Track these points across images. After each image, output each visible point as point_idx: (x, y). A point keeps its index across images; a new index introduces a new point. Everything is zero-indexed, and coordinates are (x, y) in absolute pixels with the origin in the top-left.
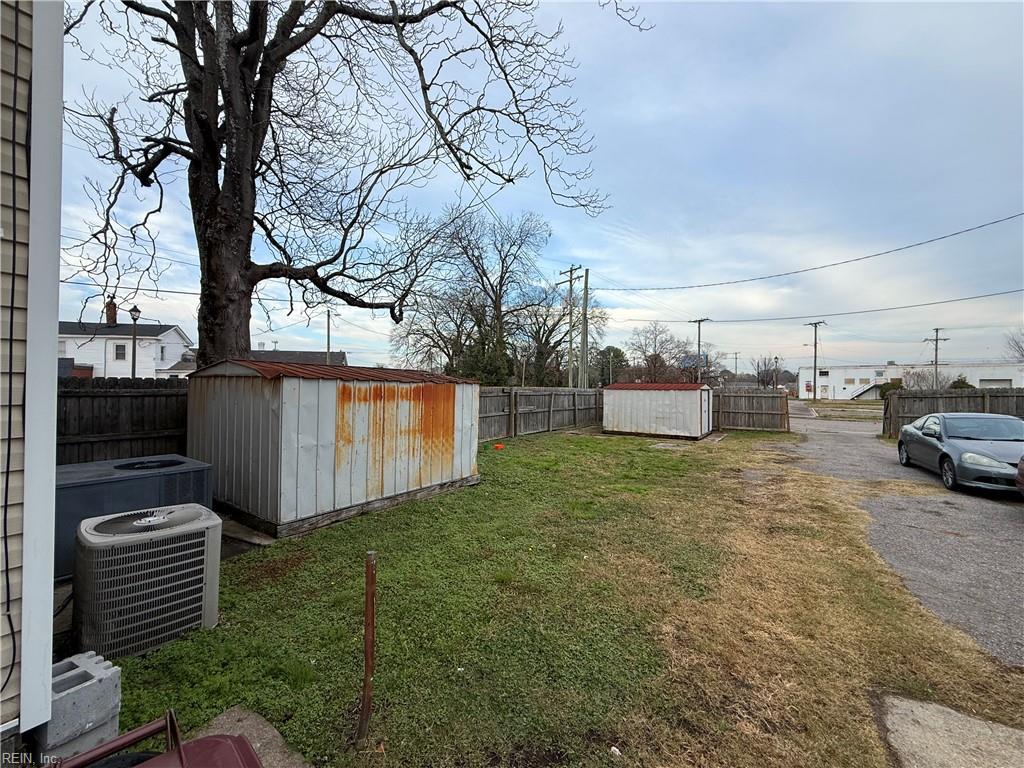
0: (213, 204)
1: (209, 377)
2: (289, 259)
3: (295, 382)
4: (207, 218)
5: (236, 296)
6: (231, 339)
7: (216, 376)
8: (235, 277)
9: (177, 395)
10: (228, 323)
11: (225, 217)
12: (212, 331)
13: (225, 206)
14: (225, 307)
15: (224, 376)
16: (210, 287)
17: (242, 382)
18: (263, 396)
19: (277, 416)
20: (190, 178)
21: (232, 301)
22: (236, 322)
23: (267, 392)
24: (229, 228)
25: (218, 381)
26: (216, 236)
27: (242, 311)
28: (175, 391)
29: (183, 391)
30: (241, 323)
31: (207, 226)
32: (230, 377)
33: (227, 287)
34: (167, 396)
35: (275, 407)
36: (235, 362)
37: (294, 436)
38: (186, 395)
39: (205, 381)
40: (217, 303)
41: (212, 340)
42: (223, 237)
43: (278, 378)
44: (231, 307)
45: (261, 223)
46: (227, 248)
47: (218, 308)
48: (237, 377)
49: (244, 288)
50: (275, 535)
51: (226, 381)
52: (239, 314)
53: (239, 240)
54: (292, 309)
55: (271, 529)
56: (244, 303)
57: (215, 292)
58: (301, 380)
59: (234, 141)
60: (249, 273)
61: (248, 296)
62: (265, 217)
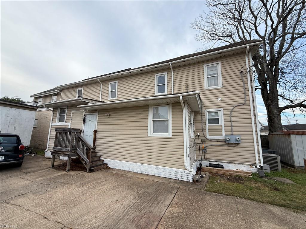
0: (268, 97)
1: (273, 134)
3: (294, 135)
4: (267, 100)
5: (276, 116)
6: (277, 126)
7: (274, 134)
8: (275, 111)
9: (266, 138)
10: (275, 122)
11: (271, 99)
12: (271, 124)
13: (270, 97)
14: (274, 119)
15: (276, 134)
16: (269, 115)
17: (281, 135)
18: (286, 138)
19: (290, 142)
20: (261, 93)
21: (275, 117)
22: (277, 121)
23: (287, 137)
24: (272, 102)
25: (275, 135)
26: (269, 104)
27: (279, 119)
28: (265, 137)
29: (267, 137)
30: (279, 122)
31: (267, 102)
32: (278, 134)
33: (274, 114)
34: (264, 138)
35: (289, 140)
36: (279, 131)
37: (296, 147)
38: (268, 138)
39: (272, 135)
40: (272, 118)
41: (272, 126)
42: (271, 103)
43: (289, 134)
44: (275, 118)
45: (281, 96)
46: (272, 106)
47: (272, 119)
48: (279, 134)
49: (278, 113)
50: (294, 168)
51: (277, 135)
52: (278, 120)
53: (275, 103)
54: (295, 115)
55: (293, 166)
56: (279, 117)
57: (271, 116)
58: (296, 135)
59: (271, 83)
60: (279, 110)
61: (279, 115)
62: (281, 94)
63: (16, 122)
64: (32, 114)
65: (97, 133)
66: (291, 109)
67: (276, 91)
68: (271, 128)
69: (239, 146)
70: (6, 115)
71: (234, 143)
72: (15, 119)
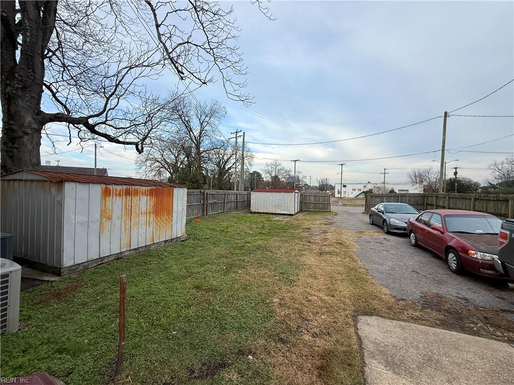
1: (10, 180)
2: (69, 112)
3: (73, 185)
5: (29, 131)
6: (26, 158)
7: (14, 180)
8: (29, 119)
10: (23, 147)
11: (20, 81)
12: (11, 152)
13: (21, 74)
14: (21, 137)
15: (21, 180)
17: (34, 184)
18: (50, 193)
21: (26, 134)
22: (30, 147)
23: (54, 190)
24: (24, 88)
25: (16, 183)
27: (34, 140)
30: (33, 148)
32: (26, 181)
33: (23, 125)
36: (30, 172)
37: (73, 216)
40: (15, 135)
41: (11, 157)
42: (20, 93)
44: (26, 138)
45: (49, 88)
46: (22, 100)
47: (16, 138)
48: (31, 181)
49: (36, 127)
50: (59, 274)
51: (22, 184)
52: (32, 142)
53: (32, 97)
54: (71, 142)
55: (57, 271)
56: (35, 135)
57: (14, 127)
58: (77, 183)
59: (28, 34)
60: (39, 117)
61: (38, 131)
62: (51, 84)
66: (68, 124)
67: (40, 66)
68: (9, 162)
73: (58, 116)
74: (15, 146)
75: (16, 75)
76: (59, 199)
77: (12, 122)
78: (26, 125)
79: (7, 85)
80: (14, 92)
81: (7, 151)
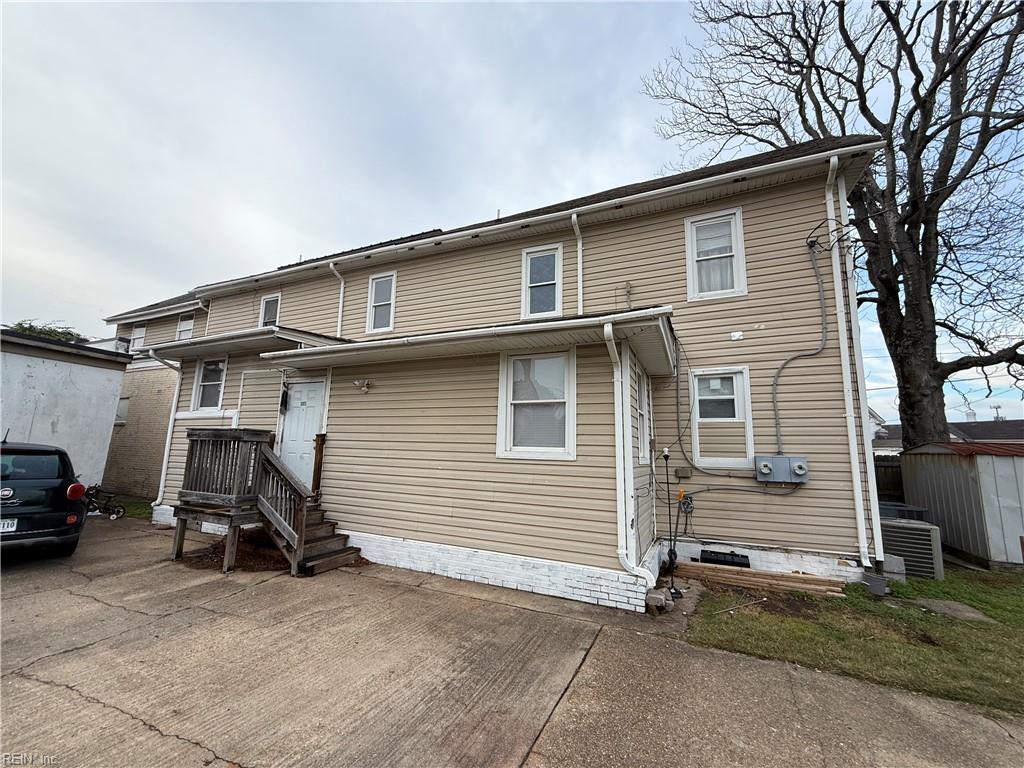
0: (900, 328)
1: (915, 454)
4: (896, 340)
5: (928, 392)
6: (929, 425)
7: (921, 454)
8: (925, 377)
9: (892, 467)
10: (924, 414)
11: (910, 336)
12: (912, 420)
13: (909, 328)
14: (920, 401)
15: (927, 454)
17: (943, 458)
18: (961, 467)
19: (976, 481)
21: (924, 396)
22: (931, 411)
23: (965, 464)
24: (915, 344)
25: (924, 457)
27: (936, 403)
28: (890, 464)
29: (896, 464)
30: (936, 412)
32: (933, 454)
33: (920, 386)
34: (885, 468)
36: (936, 444)
37: (995, 498)
38: (899, 467)
39: (912, 457)
40: (913, 399)
41: (913, 427)
42: (911, 350)
43: (971, 455)
44: (925, 401)
45: (943, 325)
46: (915, 359)
47: (914, 403)
48: (938, 454)
49: (935, 384)
50: (987, 567)
51: (930, 457)
53: (925, 350)
54: (991, 391)
55: (984, 562)
56: (936, 395)
57: (910, 391)
58: (1015, 458)
59: (910, 283)
60: (937, 371)
61: (939, 389)
62: (945, 320)
63: (56, 405)
64: (109, 380)
65: (328, 444)
66: (980, 368)
67: (928, 309)
68: (911, 432)
69: (801, 493)
70: (24, 383)
71: (784, 483)
72: (56, 396)
73: (962, 362)
74: (915, 412)
75: (905, 332)
76: (972, 475)
77: (908, 386)
78: (923, 385)
79: (897, 346)
80: (905, 351)
81: (907, 420)
